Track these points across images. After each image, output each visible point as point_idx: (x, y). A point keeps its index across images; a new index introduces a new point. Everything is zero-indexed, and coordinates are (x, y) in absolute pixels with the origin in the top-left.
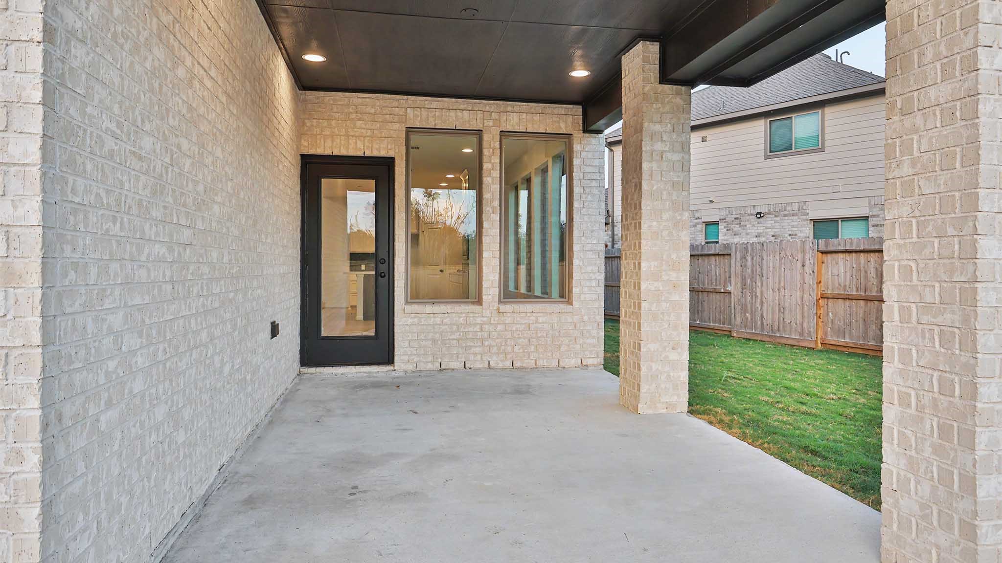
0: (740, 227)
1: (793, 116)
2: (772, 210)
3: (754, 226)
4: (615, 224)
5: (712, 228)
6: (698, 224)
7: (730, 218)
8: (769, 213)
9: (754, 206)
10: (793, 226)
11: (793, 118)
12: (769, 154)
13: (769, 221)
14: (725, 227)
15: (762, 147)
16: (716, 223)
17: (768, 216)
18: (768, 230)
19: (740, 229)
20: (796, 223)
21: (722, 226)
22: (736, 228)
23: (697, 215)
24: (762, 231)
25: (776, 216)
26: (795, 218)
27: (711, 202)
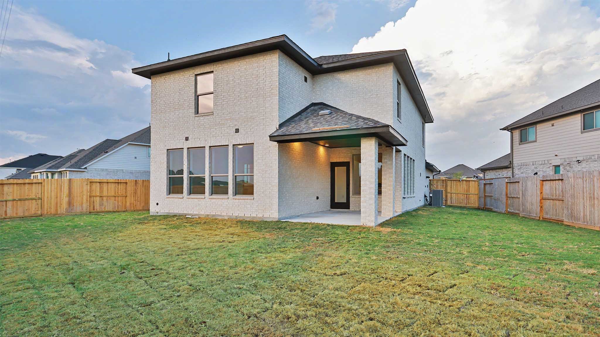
0: (570, 167)
1: (594, 111)
2: (585, 159)
3: (576, 167)
4: (514, 167)
5: (557, 168)
6: (551, 166)
7: (565, 164)
8: (584, 160)
9: (576, 157)
10: (595, 167)
11: (594, 112)
12: (583, 131)
13: (584, 164)
14: (563, 168)
15: (580, 128)
16: (559, 166)
17: (583, 162)
18: (583, 169)
19: (570, 169)
20: (596, 165)
21: (561, 168)
22: (568, 168)
23: (550, 162)
24: (580, 169)
25: (587, 162)
26: (596, 162)
27: (556, 155)
